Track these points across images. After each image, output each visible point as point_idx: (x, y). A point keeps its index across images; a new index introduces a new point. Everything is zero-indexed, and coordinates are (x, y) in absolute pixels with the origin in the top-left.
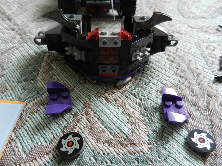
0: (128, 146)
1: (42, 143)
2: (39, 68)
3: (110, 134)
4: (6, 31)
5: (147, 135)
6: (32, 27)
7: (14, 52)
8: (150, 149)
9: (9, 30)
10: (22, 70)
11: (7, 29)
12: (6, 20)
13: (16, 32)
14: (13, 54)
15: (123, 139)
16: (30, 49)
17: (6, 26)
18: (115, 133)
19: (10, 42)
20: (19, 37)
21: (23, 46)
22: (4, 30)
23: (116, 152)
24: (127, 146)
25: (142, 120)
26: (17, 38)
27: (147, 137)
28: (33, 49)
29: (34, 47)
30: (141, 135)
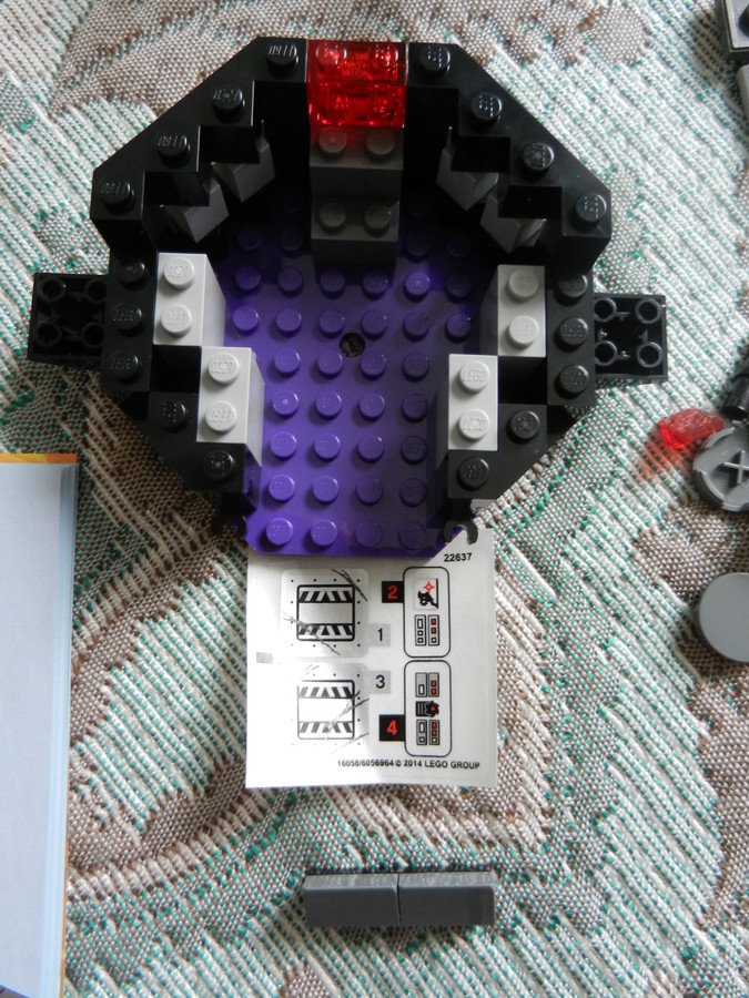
0: (473, 816)
1: (180, 791)
2: (81, 393)
5: (545, 776)
8: (545, 830)
23: (429, 834)
24: (467, 818)
25: (542, 705)
27: (545, 784)
28: (15, 245)
29: (14, 231)
30: (523, 774)
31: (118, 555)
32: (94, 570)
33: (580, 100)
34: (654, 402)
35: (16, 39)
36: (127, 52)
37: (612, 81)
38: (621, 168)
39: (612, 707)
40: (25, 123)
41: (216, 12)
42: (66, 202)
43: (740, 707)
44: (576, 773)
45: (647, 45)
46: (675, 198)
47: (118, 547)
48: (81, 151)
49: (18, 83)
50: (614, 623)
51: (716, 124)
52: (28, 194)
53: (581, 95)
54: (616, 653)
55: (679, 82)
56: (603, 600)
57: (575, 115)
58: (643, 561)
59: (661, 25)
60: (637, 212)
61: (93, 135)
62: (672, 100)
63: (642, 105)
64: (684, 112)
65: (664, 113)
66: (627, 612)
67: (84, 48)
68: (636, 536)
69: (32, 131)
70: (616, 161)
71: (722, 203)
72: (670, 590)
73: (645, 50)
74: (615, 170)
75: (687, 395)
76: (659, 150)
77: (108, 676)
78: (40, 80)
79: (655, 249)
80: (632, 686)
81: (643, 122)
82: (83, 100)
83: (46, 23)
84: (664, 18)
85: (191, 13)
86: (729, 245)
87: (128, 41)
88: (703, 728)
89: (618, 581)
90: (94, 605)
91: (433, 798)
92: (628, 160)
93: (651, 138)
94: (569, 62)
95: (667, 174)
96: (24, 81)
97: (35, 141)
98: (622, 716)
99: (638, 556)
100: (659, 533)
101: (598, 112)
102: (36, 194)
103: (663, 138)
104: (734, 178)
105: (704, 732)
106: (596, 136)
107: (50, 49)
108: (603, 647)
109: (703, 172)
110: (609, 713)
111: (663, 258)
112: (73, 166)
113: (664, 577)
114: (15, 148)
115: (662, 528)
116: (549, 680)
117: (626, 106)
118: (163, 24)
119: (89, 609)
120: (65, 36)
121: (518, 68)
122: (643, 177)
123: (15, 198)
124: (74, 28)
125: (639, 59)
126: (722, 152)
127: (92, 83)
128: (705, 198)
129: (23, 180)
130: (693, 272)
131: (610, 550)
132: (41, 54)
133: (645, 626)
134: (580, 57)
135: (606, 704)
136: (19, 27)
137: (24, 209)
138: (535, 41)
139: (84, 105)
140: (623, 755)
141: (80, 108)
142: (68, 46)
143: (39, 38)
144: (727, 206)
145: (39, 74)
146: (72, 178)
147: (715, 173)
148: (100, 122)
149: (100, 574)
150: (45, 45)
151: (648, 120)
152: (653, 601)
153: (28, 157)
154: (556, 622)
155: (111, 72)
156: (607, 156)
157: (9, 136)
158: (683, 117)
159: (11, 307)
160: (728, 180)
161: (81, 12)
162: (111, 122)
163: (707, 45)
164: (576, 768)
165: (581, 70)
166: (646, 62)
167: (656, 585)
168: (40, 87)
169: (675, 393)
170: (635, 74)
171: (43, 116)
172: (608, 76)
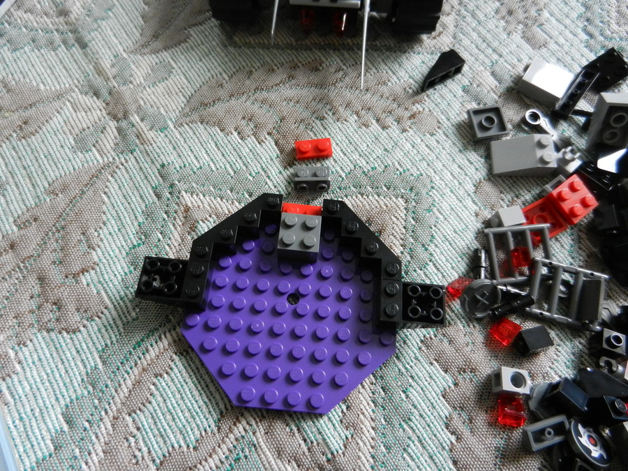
1: (180, 446)
3: (302, 442)
4: (80, 96)
5: (371, 455)
6: (143, 81)
7: (108, 184)
9: (86, 94)
10: (130, 248)
11: (80, 87)
12: (73, 45)
13: (104, 105)
14: (105, 193)
15: (324, 459)
16: (143, 177)
17: (77, 76)
18: (312, 442)
19: (94, 146)
20: (113, 124)
21: (125, 164)
22: (74, 91)
25: (372, 418)
26: (108, 129)
27: (371, 460)
28: (149, 177)
29: (150, 171)
30: (360, 454)
31: (170, 321)
32: (157, 326)
33: (408, 146)
34: (435, 277)
35: (167, 96)
36: (213, 106)
37: (422, 140)
38: (424, 175)
39: (407, 423)
40: (164, 129)
41: (254, 94)
42: (175, 161)
43: (471, 429)
44: (387, 455)
45: (439, 128)
46: (448, 190)
47: (171, 317)
48: (185, 141)
49: (164, 113)
50: (410, 380)
51: (467, 162)
52: (159, 156)
53: (409, 145)
54: (410, 395)
55: (452, 144)
56: (406, 368)
57: (405, 151)
58: (425, 351)
59: (445, 120)
60: (431, 193)
61: (192, 136)
62: (448, 151)
63: (434, 151)
64: (453, 156)
65: (444, 155)
66: (417, 375)
67: (194, 102)
68: (423, 338)
69: (166, 132)
70: (422, 172)
71: (469, 195)
72: (438, 367)
73: (437, 130)
74: (422, 175)
75: (450, 275)
76: (442, 170)
77: (155, 380)
78: (174, 113)
79: (438, 209)
80: (418, 413)
81: (435, 158)
82: (190, 122)
83: (181, 91)
84: (447, 118)
85: (243, 94)
86: (472, 212)
87: (214, 102)
88: (453, 439)
89: (413, 360)
90: (154, 344)
91: (312, 462)
92: (427, 172)
93: (439, 166)
94: (404, 131)
95: (445, 180)
96: (167, 113)
97: (166, 136)
98: (412, 428)
99: (423, 348)
100: (434, 338)
101: (416, 152)
102: (162, 157)
103: (444, 165)
104: (475, 186)
105: (454, 441)
106: (414, 161)
107: (180, 101)
108: (404, 392)
109: (461, 181)
110: (405, 426)
111: (442, 214)
112: (181, 147)
113: (436, 360)
114: (157, 138)
115: (435, 336)
116: (376, 406)
117: (428, 151)
118: (230, 97)
119: (152, 346)
120: (188, 97)
121: (381, 131)
122: (434, 180)
123: (153, 157)
124: (192, 95)
125: (435, 133)
126: (469, 174)
127: (195, 116)
128: (462, 192)
129: (158, 150)
130: (455, 221)
131: (410, 344)
132: (176, 103)
133: (426, 383)
134: (409, 129)
135: (404, 421)
136: (169, 92)
137: (156, 162)
138: (390, 121)
139: (190, 124)
140: (411, 449)
141: (188, 125)
142: (188, 101)
143: (177, 97)
144: (471, 196)
145: (174, 110)
146: (179, 151)
147: (466, 182)
148: (196, 131)
149: (160, 329)
150: (179, 100)
151: (437, 158)
152: (430, 371)
153: (162, 142)
154: (381, 377)
155: (205, 113)
156: (418, 169)
157: (156, 133)
158: (453, 158)
159: (142, 203)
160: (472, 186)
161: (196, 89)
162: (200, 132)
163: (464, 130)
164: (388, 453)
165: (409, 135)
166: (438, 134)
167: (432, 364)
168: (173, 115)
169: (445, 274)
170: (433, 138)
171: (171, 126)
172: (420, 138)
